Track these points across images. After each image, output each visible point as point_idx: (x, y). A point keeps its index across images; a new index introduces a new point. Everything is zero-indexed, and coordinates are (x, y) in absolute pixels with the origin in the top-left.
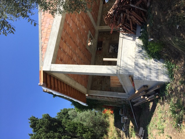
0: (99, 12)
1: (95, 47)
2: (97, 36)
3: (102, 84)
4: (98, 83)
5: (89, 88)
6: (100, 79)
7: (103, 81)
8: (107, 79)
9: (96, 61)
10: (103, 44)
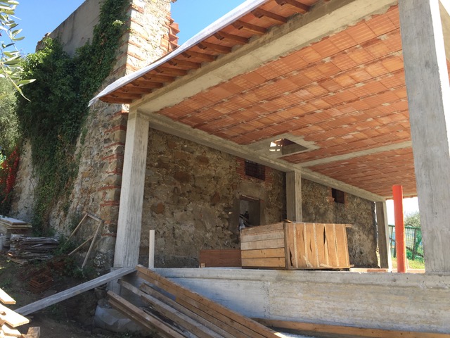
0: (326, 177)
1: (261, 158)
2: (282, 165)
3: (157, 167)
4: (161, 153)
5: (155, 121)
6: (174, 163)
7: (167, 174)
8: (173, 187)
9: (220, 157)
10: (258, 180)
